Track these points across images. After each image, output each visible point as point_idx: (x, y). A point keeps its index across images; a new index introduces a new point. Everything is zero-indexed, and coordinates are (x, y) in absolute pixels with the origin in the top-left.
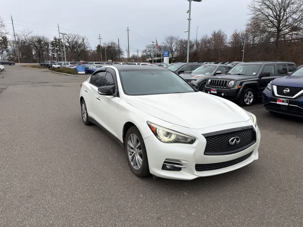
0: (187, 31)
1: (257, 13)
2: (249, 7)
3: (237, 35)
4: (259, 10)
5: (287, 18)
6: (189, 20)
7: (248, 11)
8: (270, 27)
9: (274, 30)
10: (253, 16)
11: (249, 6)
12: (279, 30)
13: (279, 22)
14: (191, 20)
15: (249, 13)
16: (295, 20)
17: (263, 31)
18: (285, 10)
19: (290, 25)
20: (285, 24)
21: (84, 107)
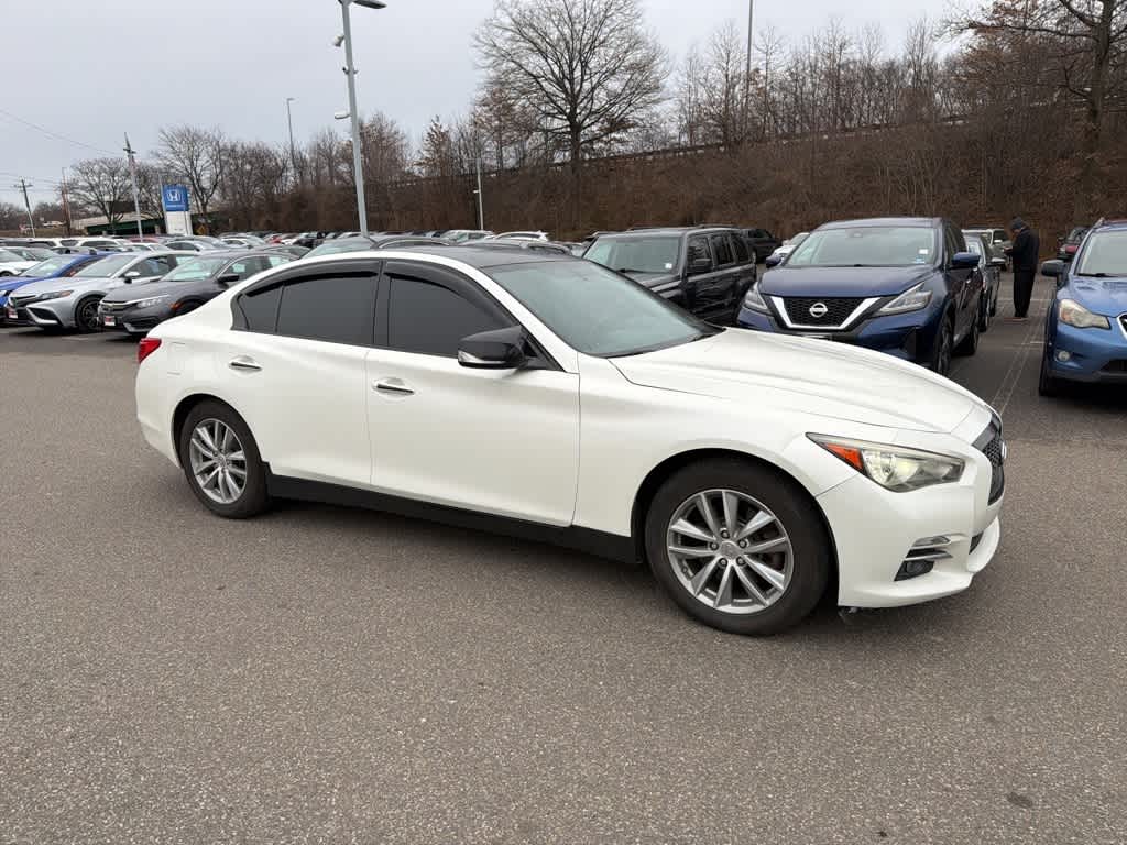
0: (347, 116)
1: (504, 66)
2: (476, 43)
3: (443, 135)
4: (507, 56)
5: (593, 89)
6: (349, 72)
7: (477, 56)
8: (549, 114)
9: (558, 123)
10: (492, 73)
11: (477, 38)
12: (576, 128)
13: (573, 99)
14: (355, 72)
15: (479, 63)
16: (614, 98)
17: (528, 128)
18: (585, 65)
19: (604, 111)
20: (589, 106)
21: (208, 440)
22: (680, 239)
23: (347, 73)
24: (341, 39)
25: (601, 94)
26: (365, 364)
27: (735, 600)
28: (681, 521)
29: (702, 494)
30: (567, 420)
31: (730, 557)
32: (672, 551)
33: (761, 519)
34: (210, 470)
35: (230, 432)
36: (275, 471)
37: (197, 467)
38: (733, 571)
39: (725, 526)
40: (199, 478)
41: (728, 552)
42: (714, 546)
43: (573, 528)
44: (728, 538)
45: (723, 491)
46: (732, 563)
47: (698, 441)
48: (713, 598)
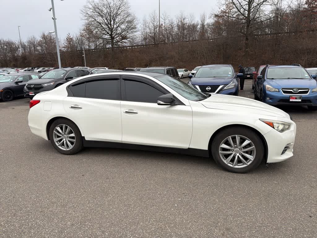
0: (54, 32)
1: (90, 20)
2: (82, 13)
3: (71, 39)
4: (91, 17)
5: (117, 27)
6: (54, 19)
7: (82, 16)
8: (104, 34)
9: (107, 37)
10: (87, 21)
11: (82, 11)
12: (113, 38)
13: (111, 30)
14: (56, 19)
15: (83, 18)
16: (124, 30)
17: (98, 38)
18: (114, 20)
19: (120, 34)
20: (116, 32)
21: (60, 131)
22: (164, 70)
23: (53, 19)
24: (51, 9)
25: (119, 29)
26: (120, 106)
27: (238, 164)
28: (223, 144)
29: (230, 137)
30: (189, 119)
31: (237, 153)
32: (221, 153)
33: (247, 142)
34: (60, 141)
35: (69, 128)
36: (86, 139)
37: (56, 140)
38: (238, 157)
39: (236, 144)
40: (56, 143)
41: (237, 152)
42: (233, 150)
43: (189, 148)
44: (237, 148)
45: (236, 135)
46: (238, 154)
47: (228, 123)
48: (233, 165)
